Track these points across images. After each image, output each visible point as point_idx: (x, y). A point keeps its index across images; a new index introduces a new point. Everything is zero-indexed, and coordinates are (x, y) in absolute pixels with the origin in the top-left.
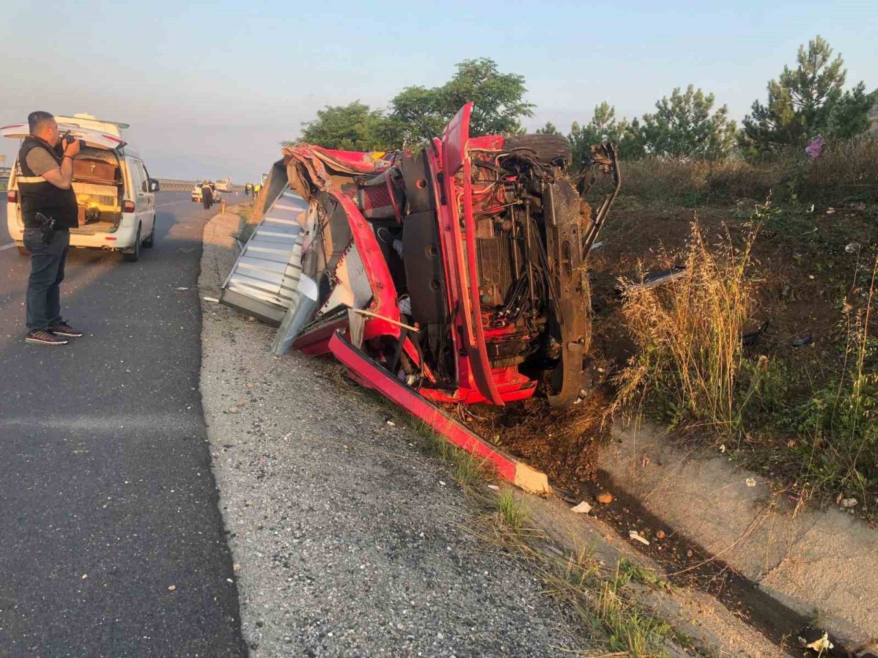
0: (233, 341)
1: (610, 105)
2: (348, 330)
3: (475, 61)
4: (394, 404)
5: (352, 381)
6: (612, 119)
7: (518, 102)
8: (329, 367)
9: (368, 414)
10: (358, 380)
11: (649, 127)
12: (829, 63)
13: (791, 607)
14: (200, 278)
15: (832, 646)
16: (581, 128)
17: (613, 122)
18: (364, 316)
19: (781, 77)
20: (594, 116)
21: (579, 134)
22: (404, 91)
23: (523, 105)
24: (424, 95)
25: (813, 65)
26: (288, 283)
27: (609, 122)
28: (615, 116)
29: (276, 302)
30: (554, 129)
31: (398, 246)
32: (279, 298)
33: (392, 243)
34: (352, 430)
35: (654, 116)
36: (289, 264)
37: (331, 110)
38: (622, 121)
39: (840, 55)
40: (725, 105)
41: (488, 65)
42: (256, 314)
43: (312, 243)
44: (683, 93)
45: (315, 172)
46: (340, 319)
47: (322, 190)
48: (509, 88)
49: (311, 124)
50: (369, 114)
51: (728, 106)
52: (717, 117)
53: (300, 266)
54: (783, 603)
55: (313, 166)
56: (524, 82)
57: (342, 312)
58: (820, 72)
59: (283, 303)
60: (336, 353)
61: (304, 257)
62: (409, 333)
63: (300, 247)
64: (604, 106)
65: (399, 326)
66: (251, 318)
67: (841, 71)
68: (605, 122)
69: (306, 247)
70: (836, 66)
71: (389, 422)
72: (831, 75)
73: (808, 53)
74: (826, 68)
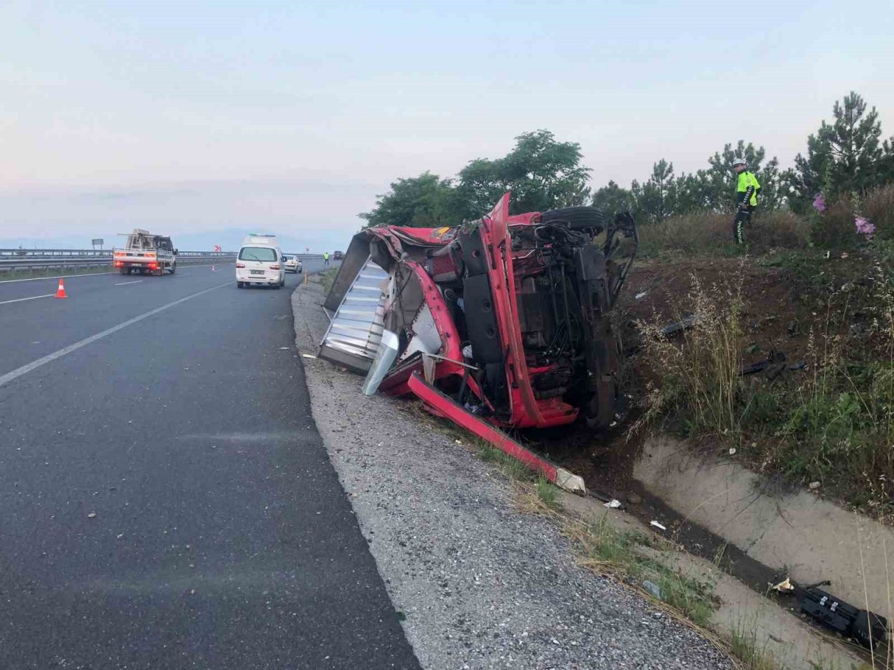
0: (332, 386)
1: (668, 161)
2: (423, 372)
3: (532, 133)
4: (461, 427)
5: (427, 412)
6: (670, 175)
7: (575, 167)
8: (409, 404)
9: (440, 436)
10: (433, 411)
11: (703, 183)
12: (864, 117)
13: (768, 565)
14: (296, 340)
15: (792, 588)
16: (641, 186)
17: (672, 178)
18: (435, 359)
19: (820, 131)
20: (653, 172)
21: (639, 190)
22: (469, 164)
23: (580, 169)
24: (487, 168)
25: (850, 120)
26: (373, 338)
27: (668, 178)
28: (673, 172)
29: (364, 355)
30: (616, 186)
31: (461, 302)
32: (366, 352)
33: (457, 300)
34: (428, 444)
35: (708, 171)
36: (373, 323)
37: (403, 181)
38: (680, 176)
39: (874, 109)
40: (775, 158)
41: (545, 135)
42: (349, 365)
43: (392, 304)
44: (734, 148)
45: (393, 247)
46: (416, 363)
47: (399, 261)
48: (567, 155)
49: (385, 197)
50: (439, 183)
51: (778, 158)
52: (768, 169)
53: (383, 324)
54: (763, 564)
55: (391, 242)
56: (579, 148)
57: (418, 357)
58: (857, 125)
59: (369, 355)
60: (414, 389)
61: (385, 317)
62: (471, 371)
63: (382, 309)
64: (663, 164)
65: (463, 366)
66: (344, 369)
67: (875, 124)
68: (664, 178)
69: (387, 308)
70: (871, 119)
71: (457, 441)
72: (867, 127)
73: (844, 109)
74: (862, 121)
